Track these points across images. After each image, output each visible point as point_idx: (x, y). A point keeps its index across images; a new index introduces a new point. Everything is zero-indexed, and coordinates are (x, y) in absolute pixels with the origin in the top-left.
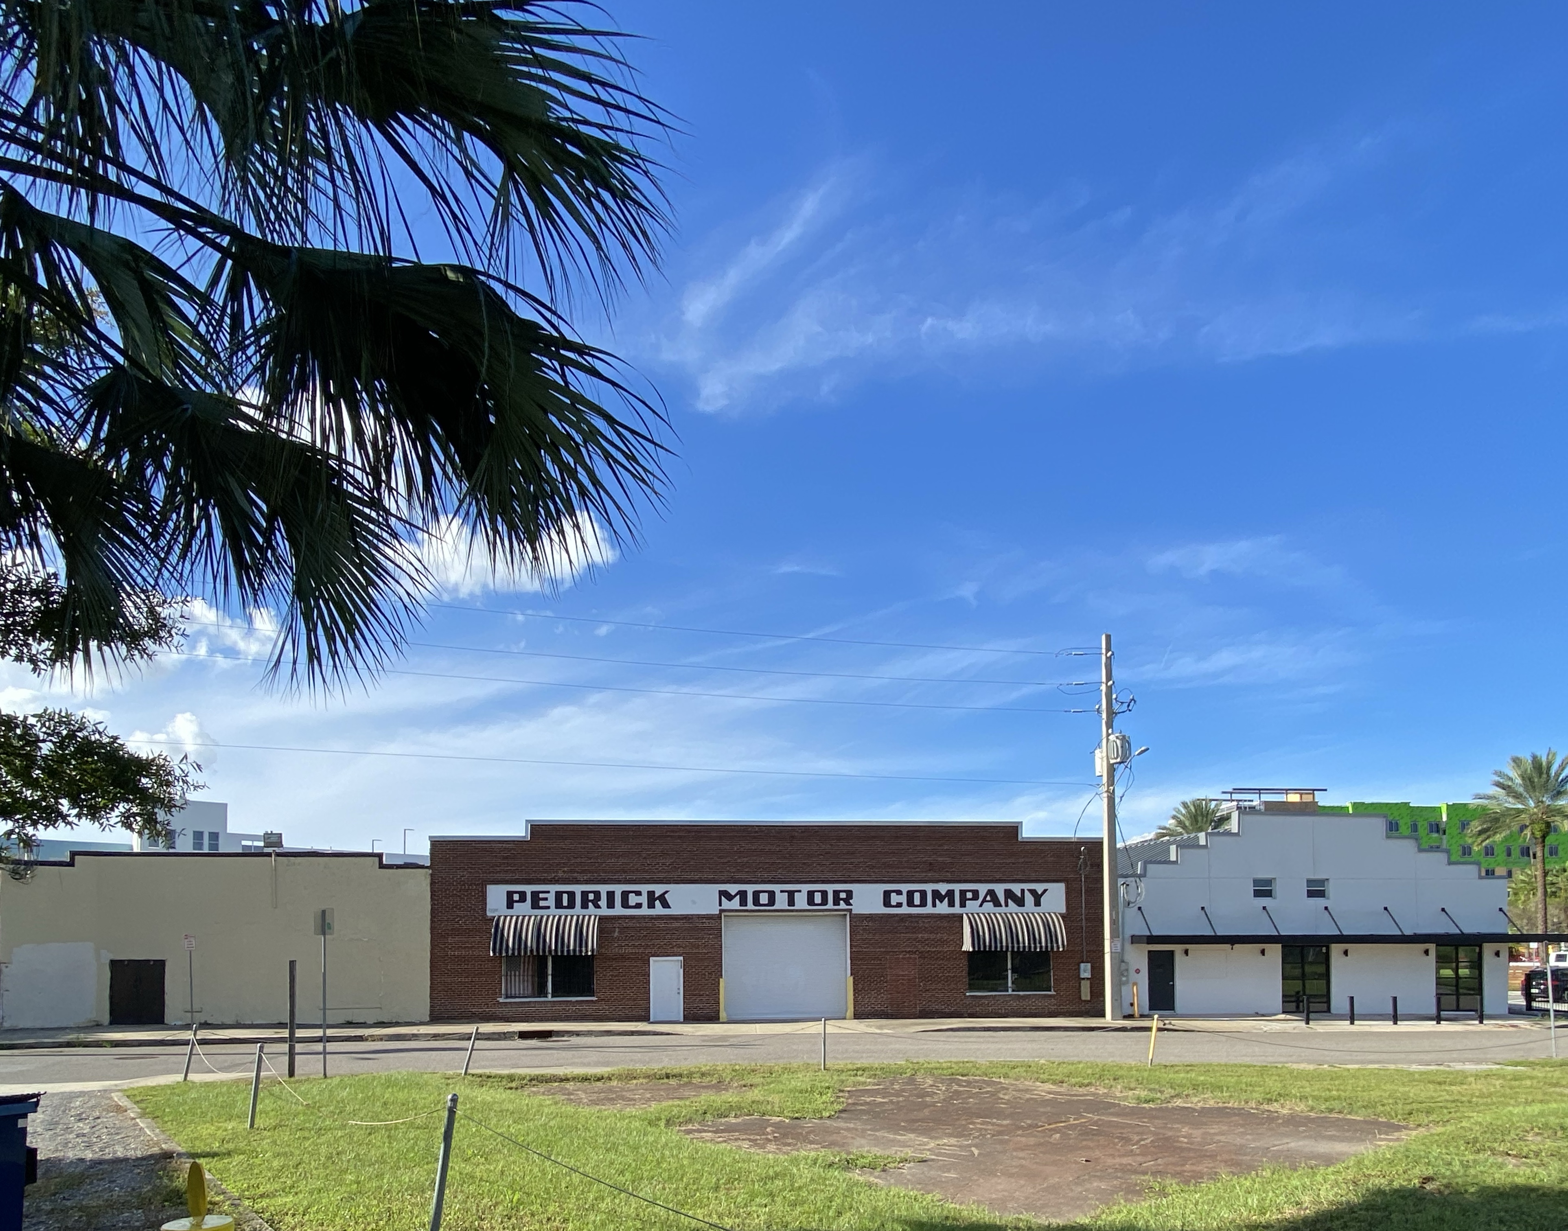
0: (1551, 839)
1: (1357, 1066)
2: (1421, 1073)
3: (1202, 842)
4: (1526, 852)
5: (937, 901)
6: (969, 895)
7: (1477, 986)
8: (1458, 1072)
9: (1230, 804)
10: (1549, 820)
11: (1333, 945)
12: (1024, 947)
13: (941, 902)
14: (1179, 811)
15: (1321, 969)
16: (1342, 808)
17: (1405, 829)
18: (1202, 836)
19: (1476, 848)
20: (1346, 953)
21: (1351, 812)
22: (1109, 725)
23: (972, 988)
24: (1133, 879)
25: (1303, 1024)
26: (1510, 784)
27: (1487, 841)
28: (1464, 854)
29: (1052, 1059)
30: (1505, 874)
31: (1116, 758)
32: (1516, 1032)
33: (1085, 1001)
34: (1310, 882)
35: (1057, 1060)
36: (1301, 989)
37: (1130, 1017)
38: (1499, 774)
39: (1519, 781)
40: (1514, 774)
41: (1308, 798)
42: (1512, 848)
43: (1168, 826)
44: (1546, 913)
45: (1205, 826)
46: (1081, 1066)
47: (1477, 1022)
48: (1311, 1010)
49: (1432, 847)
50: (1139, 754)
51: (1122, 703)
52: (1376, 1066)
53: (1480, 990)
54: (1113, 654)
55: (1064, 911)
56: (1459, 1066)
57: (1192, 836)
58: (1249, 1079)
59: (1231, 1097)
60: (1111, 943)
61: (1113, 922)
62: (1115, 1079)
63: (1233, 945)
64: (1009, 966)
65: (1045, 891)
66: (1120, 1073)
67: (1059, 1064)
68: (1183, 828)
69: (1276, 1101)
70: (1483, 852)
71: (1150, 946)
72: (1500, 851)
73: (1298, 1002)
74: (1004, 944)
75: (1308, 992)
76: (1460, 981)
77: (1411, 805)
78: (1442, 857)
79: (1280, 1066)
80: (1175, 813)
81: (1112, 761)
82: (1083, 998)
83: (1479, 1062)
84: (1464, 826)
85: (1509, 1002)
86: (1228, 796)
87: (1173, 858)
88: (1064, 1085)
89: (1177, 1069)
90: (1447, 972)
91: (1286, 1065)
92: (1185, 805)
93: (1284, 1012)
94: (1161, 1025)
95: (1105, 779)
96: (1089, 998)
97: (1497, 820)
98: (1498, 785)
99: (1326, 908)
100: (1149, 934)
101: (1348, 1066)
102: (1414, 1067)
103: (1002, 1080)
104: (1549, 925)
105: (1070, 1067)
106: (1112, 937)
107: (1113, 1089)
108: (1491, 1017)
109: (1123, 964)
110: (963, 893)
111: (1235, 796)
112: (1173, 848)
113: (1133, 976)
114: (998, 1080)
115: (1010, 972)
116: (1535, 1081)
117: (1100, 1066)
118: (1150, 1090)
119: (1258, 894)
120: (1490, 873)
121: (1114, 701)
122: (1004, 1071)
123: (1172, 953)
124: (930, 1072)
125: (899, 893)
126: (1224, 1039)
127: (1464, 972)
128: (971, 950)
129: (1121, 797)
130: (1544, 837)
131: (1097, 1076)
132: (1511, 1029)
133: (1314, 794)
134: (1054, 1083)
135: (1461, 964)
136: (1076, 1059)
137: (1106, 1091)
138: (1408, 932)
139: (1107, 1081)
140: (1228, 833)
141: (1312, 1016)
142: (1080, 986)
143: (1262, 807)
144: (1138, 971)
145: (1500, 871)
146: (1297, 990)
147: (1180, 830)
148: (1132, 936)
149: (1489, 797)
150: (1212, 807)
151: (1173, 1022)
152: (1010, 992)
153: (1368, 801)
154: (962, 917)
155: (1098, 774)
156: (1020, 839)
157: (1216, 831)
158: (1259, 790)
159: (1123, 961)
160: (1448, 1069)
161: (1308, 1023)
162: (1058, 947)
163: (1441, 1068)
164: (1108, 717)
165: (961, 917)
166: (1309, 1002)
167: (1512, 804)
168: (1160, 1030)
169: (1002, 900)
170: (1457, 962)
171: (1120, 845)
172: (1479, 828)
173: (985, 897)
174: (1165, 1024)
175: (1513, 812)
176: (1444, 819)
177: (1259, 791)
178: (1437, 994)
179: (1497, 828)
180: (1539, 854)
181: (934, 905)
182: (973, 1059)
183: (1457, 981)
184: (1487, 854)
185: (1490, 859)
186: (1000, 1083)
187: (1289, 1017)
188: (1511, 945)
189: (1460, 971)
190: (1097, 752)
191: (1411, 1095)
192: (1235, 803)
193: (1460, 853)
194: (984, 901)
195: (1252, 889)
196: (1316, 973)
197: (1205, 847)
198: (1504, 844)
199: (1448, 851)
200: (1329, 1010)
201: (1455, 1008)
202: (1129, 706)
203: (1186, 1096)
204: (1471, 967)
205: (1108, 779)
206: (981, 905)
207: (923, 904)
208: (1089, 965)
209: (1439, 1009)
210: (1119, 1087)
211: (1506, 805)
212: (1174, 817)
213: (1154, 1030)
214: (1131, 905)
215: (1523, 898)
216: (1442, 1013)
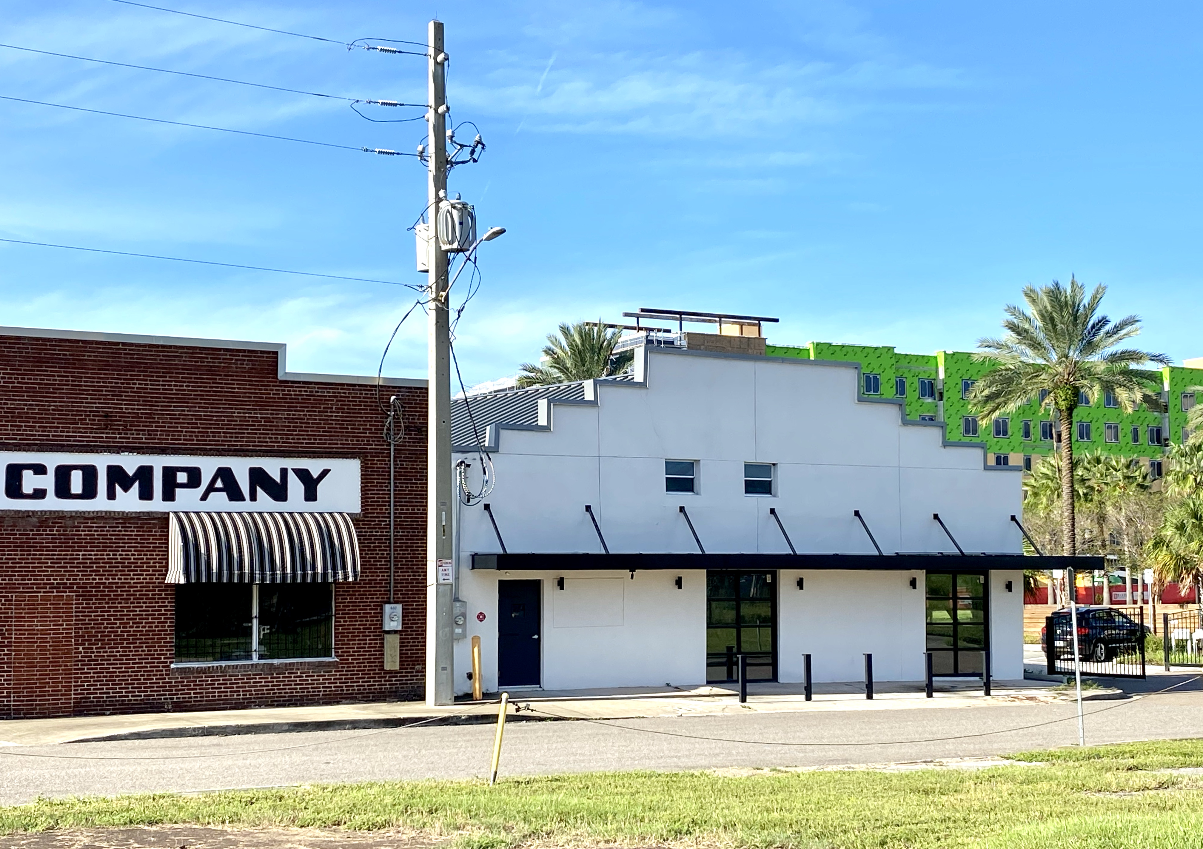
0: (1080, 413)
1: (812, 769)
2: (901, 777)
3: (589, 395)
4: (1047, 432)
5: (118, 487)
6: (182, 478)
7: (981, 635)
8: (950, 773)
9: (634, 334)
10: (1078, 384)
11: (782, 571)
12: (284, 575)
13: (126, 489)
14: (556, 342)
15: (764, 610)
16: (799, 350)
17: (888, 390)
18: (588, 385)
19: (983, 423)
20: (800, 584)
21: (812, 357)
22: (441, 182)
23: (181, 653)
24: (477, 455)
25: (736, 701)
26: (1027, 326)
27: (997, 413)
28: (967, 431)
29: (324, 782)
30: (1022, 463)
31: (451, 243)
32: (1031, 707)
33: (390, 672)
34: (749, 468)
35: (332, 783)
36: (734, 643)
37: (466, 698)
38: (1013, 310)
39: (1039, 323)
40: (1031, 311)
41: (751, 332)
42: (1032, 424)
43: (538, 365)
44: (1073, 525)
45: (596, 370)
46: (375, 790)
47: (982, 693)
48: (748, 677)
49: (924, 419)
50: (489, 239)
51: (462, 146)
52: (840, 767)
53: (985, 644)
54: (446, 59)
55: (356, 508)
56: (953, 764)
57: (574, 384)
58: (649, 798)
59: (619, 830)
60: (438, 566)
61: (443, 530)
62: (431, 812)
63: (632, 570)
64: (255, 611)
65: (325, 472)
66: (440, 800)
67: (335, 790)
68: (561, 371)
69: (688, 833)
70: (993, 429)
71: (503, 571)
72: (1015, 428)
73: (730, 664)
74: (247, 570)
75: (745, 647)
76: (960, 628)
77: (896, 351)
78: (934, 434)
79: (697, 773)
80: (549, 344)
81: (445, 247)
82: (387, 667)
83: (983, 756)
84: (967, 386)
85: (1026, 661)
86: (632, 321)
87: (542, 421)
88: (342, 827)
89: (536, 786)
90: (942, 615)
91: (707, 771)
92: (565, 330)
93: (709, 683)
94: (511, 709)
95: (432, 278)
96: (397, 668)
97: (1009, 381)
98: (1013, 327)
99: (772, 511)
100: (501, 551)
101: (799, 770)
102: (893, 769)
103: (227, 827)
104: (1077, 544)
105: (354, 793)
106: (439, 558)
107: (427, 829)
108: (1002, 685)
109: (458, 604)
110: (169, 473)
111: (644, 322)
112: (543, 404)
113: (474, 627)
114: (220, 827)
115: (255, 622)
116: (1054, 784)
117: (408, 788)
118: (490, 827)
119: (673, 485)
120: (1002, 461)
121: (448, 141)
122: (232, 809)
123: (536, 586)
124: (87, 820)
125: (40, 470)
126: (615, 730)
127: (964, 615)
128: (182, 581)
129: (459, 312)
130: (1070, 410)
131: (401, 808)
132: (1028, 703)
133: (759, 325)
134: (324, 825)
135: (960, 603)
136: (366, 779)
137: (414, 834)
138: (888, 551)
139: (417, 817)
140: (630, 383)
141: (749, 687)
142: (382, 646)
143: (684, 343)
144: (481, 617)
145: (1016, 459)
146: (729, 644)
147: (556, 373)
148: (474, 556)
149: (999, 346)
150: (608, 336)
151: (532, 705)
152: (255, 659)
153: (837, 341)
154: (168, 519)
155: (421, 267)
156: (281, 376)
157: (610, 378)
158: (680, 313)
159: (457, 600)
160: (938, 768)
161: (743, 700)
162: (346, 577)
163: (931, 766)
164: (438, 168)
165: (163, 519)
166: (745, 665)
167: (1032, 357)
168: (510, 719)
169: (245, 488)
170: (955, 599)
171: (456, 394)
172: (986, 392)
173: (214, 481)
174: (518, 710)
175: (1030, 370)
176: (942, 375)
177: (680, 315)
178: (927, 650)
179: (1010, 392)
180: (1065, 435)
181: (111, 495)
182: (173, 790)
183: (955, 630)
184: (998, 433)
185: (1003, 441)
186: (223, 832)
187: (716, 690)
188: (1027, 572)
189: (959, 612)
190: (420, 227)
191: (886, 812)
192: (643, 333)
193: (962, 429)
194: (211, 488)
195: (662, 477)
196: (759, 617)
197: (594, 403)
198: (1021, 418)
199: (943, 426)
200: (775, 678)
201: (952, 672)
202: (473, 152)
203: (548, 834)
204: (974, 607)
205: (438, 277)
206: (204, 498)
207: (89, 492)
208: (399, 607)
209: (931, 674)
210: (438, 824)
211: (1023, 359)
212: (548, 352)
213: (501, 719)
214: (472, 501)
215: (1044, 500)
216: (934, 679)
